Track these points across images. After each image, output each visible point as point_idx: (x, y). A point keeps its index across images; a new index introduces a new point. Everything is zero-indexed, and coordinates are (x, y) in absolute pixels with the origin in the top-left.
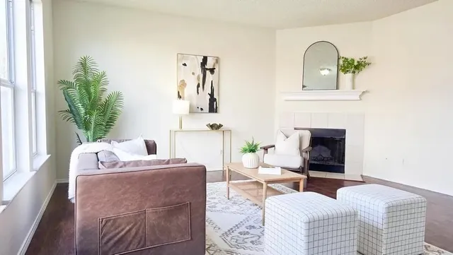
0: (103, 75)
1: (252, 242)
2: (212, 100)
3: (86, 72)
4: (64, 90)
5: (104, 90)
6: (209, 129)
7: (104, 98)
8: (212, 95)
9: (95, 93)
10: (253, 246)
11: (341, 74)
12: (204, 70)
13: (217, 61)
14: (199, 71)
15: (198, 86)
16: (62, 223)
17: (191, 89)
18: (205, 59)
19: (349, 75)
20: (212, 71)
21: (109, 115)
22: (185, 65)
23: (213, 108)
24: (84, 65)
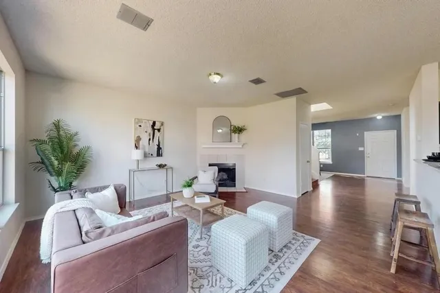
0: (76, 134)
1: (204, 254)
2: (159, 148)
3: (59, 131)
4: (36, 146)
5: (75, 146)
6: (157, 168)
7: (75, 151)
8: (159, 145)
9: (68, 147)
10: (206, 257)
11: (233, 134)
12: (154, 130)
13: (162, 124)
14: (150, 130)
15: (150, 140)
16: (33, 269)
17: (144, 142)
18: (154, 123)
19: (237, 135)
20: (159, 130)
21: (79, 163)
22: (140, 126)
23: (159, 154)
24: (57, 126)
